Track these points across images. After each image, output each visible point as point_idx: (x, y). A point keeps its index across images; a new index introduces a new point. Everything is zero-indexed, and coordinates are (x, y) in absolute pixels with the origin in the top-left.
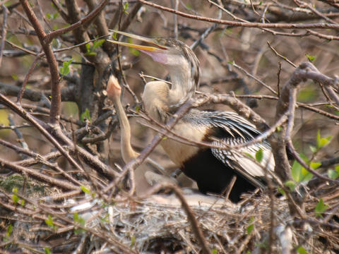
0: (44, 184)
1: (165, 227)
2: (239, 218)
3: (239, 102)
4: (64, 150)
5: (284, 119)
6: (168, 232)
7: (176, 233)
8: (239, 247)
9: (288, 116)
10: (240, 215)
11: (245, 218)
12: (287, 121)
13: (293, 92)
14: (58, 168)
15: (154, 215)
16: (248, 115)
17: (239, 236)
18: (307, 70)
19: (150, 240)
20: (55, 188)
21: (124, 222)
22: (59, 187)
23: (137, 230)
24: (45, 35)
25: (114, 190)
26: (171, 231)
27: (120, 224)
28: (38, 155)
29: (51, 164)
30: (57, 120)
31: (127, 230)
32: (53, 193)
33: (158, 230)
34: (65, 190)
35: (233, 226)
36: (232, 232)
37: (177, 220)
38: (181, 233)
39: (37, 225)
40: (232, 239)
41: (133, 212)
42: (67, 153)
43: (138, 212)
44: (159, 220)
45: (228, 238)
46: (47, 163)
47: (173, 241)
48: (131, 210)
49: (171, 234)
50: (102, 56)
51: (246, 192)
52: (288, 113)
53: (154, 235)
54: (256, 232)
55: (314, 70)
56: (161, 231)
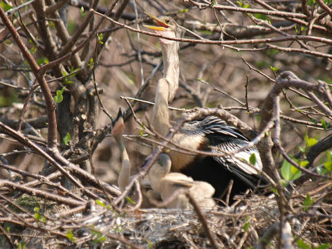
0: (52, 203)
1: (169, 232)
2: (235, 217)
3: (227, 113)
4: (64, 170)
5: (271, 125)
6: (172, 235)
7: (181, 236)
8: (238, 244)
9: (275, 122)
10: (235, 215)
11: (240, 218)
12: (274, 126)
13: (276, 99)
14: (61, 187)
15: (158, 222)
16: (236, 124)
17: (237, 233)
18: (289, 79)
19: (156, 245)
20: (63, 205)
21: (132, 230)
22: (66, 204)
23: (143, 237)
24: (39, 68)
25: (123, 201)
26: (175, 235)
27: (128, 233)
28: (42, 176)
29: (54, 184)
30: (55, 143)
31: (134, 236)
32: (61, 210)
33: (163, 235)
34: (72, 206)
35: (230, 225)
36: (230, 230)
37: (178, 224)
38: (185, 236)
39: (53, 240)
40: (231, 237)
41: (138, 221)
42: (68, 172)
43: (142, 220)
44: (163, 226)
45: (227, 237)
46: (51, 183)
47: (177, 243)
48: (137, 218)
49: (176, 237)
50: (76, 84)
51: (238, 194)
52: (274, 119)
53: (161, 239)
54: (252, 229)
55: (295, 78)
56: (165, 236)
